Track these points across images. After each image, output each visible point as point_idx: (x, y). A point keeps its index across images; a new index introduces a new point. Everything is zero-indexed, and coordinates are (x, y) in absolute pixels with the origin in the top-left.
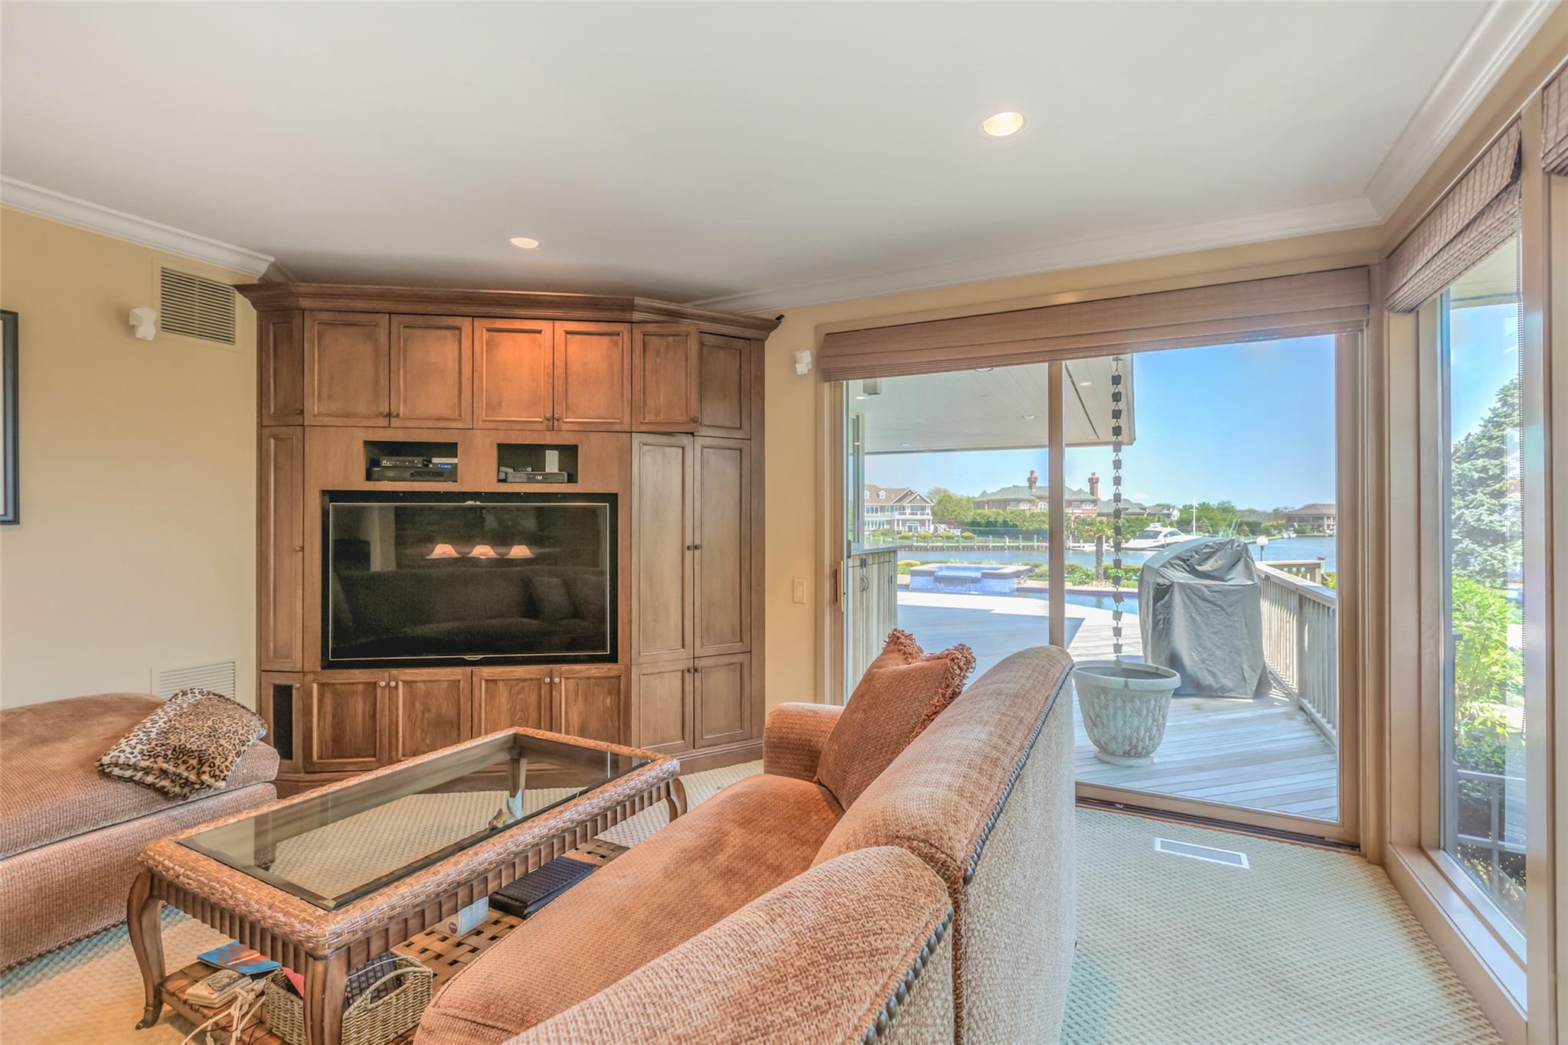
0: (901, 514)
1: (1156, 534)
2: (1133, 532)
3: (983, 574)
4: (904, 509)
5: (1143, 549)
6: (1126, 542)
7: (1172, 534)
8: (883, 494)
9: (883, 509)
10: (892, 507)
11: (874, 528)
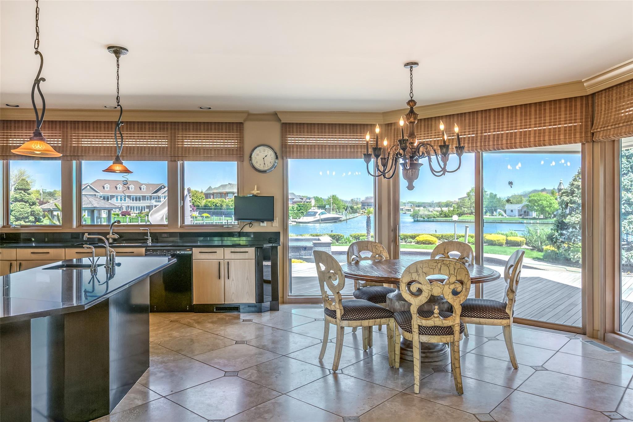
0: (156, 201)
1: (315, 214)
2: (302, 212)
3: (314, 244)
4: (159, 198)
5: (309, 223)
6: (299, 219)
7: (322, 213)
8: (132, 187)
9: (144, 198)
10: (151, 196)
11: (137, 212)
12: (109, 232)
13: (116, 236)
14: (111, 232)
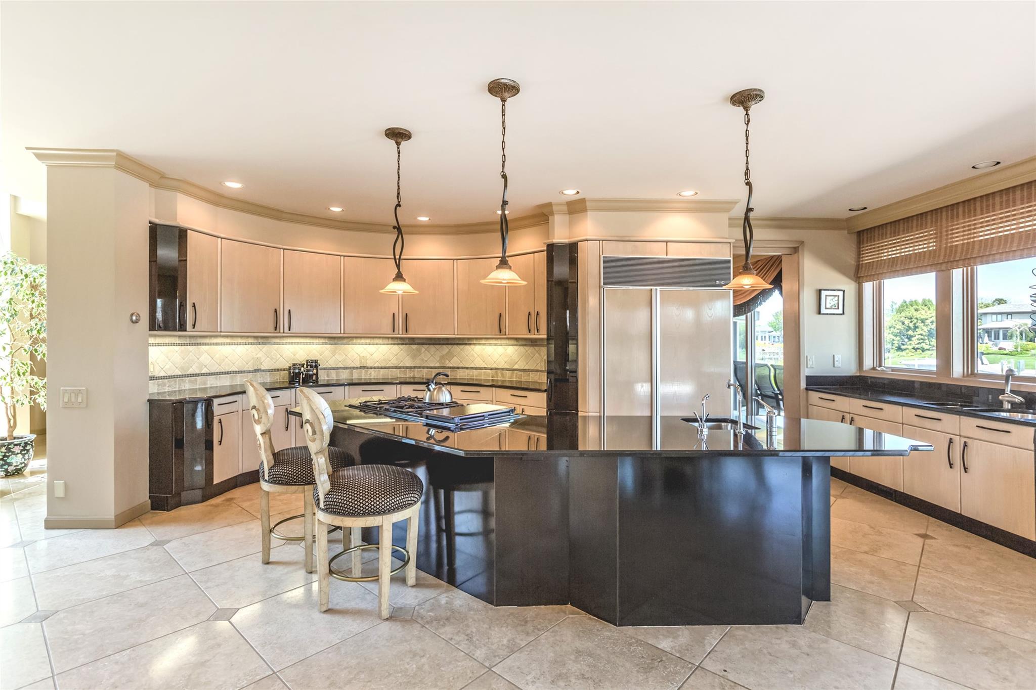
12: (1003, 388)
13: (1019, 399)
14: (1008, 390)
